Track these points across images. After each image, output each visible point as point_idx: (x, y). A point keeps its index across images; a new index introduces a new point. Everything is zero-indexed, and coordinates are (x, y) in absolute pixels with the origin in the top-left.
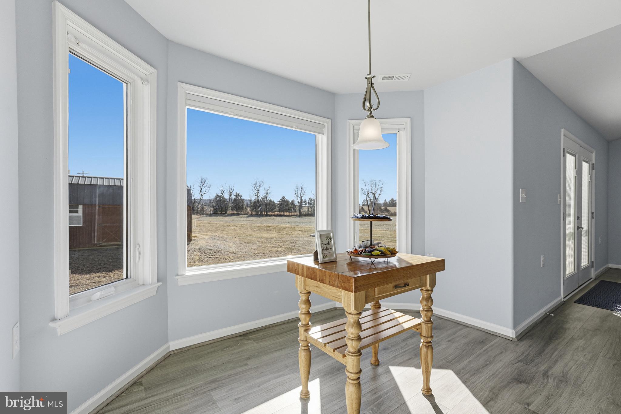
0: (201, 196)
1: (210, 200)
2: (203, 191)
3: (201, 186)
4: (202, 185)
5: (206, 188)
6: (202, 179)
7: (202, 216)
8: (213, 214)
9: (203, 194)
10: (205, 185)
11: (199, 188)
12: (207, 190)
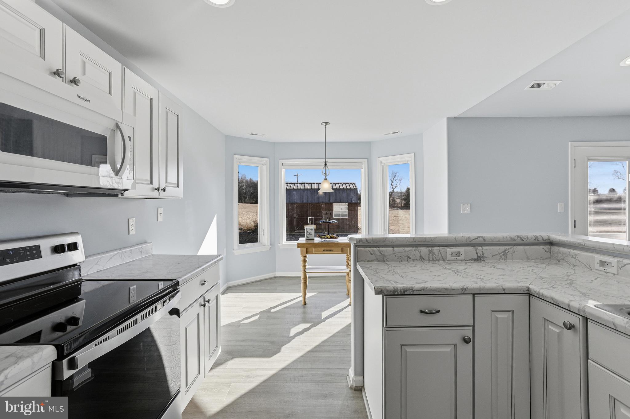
0: (392, 190)
1: (401, 193)
2: (394, 184)
3: (392, 180)
4: (393, 178)
5: (398, 181)
6: (393, 173)
7: (393, 209)
8: (403, 207)
9: (394, 187)
10: (396, 178)
11: (391, 181)
12: (398, 184)
